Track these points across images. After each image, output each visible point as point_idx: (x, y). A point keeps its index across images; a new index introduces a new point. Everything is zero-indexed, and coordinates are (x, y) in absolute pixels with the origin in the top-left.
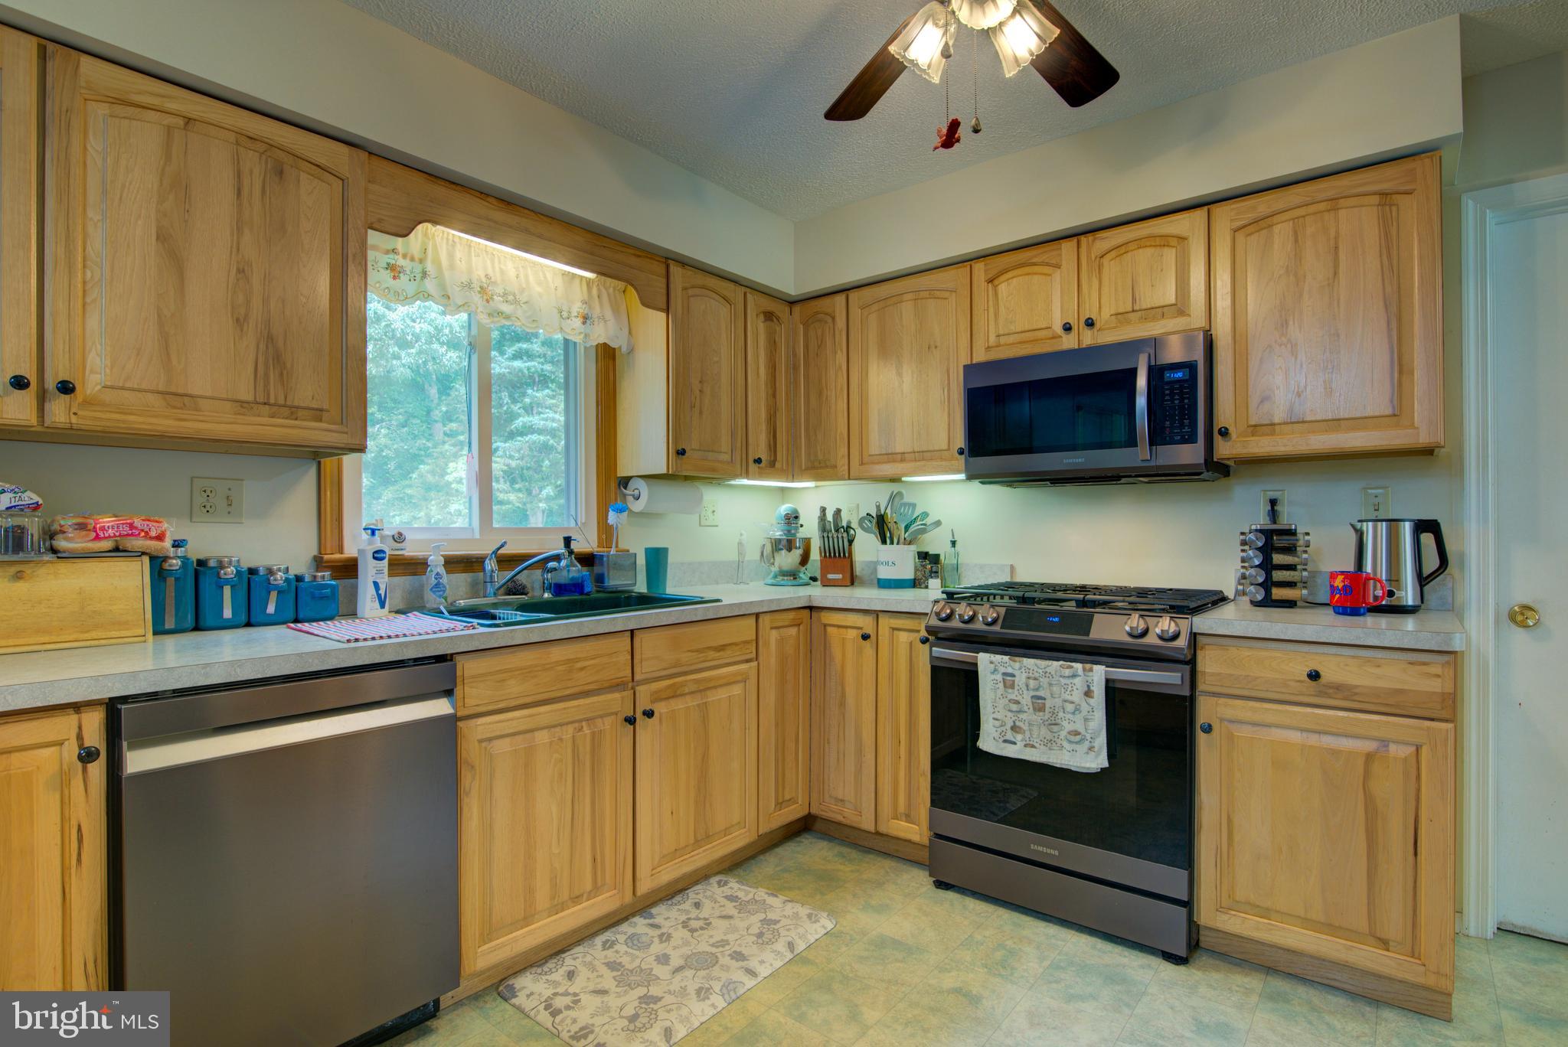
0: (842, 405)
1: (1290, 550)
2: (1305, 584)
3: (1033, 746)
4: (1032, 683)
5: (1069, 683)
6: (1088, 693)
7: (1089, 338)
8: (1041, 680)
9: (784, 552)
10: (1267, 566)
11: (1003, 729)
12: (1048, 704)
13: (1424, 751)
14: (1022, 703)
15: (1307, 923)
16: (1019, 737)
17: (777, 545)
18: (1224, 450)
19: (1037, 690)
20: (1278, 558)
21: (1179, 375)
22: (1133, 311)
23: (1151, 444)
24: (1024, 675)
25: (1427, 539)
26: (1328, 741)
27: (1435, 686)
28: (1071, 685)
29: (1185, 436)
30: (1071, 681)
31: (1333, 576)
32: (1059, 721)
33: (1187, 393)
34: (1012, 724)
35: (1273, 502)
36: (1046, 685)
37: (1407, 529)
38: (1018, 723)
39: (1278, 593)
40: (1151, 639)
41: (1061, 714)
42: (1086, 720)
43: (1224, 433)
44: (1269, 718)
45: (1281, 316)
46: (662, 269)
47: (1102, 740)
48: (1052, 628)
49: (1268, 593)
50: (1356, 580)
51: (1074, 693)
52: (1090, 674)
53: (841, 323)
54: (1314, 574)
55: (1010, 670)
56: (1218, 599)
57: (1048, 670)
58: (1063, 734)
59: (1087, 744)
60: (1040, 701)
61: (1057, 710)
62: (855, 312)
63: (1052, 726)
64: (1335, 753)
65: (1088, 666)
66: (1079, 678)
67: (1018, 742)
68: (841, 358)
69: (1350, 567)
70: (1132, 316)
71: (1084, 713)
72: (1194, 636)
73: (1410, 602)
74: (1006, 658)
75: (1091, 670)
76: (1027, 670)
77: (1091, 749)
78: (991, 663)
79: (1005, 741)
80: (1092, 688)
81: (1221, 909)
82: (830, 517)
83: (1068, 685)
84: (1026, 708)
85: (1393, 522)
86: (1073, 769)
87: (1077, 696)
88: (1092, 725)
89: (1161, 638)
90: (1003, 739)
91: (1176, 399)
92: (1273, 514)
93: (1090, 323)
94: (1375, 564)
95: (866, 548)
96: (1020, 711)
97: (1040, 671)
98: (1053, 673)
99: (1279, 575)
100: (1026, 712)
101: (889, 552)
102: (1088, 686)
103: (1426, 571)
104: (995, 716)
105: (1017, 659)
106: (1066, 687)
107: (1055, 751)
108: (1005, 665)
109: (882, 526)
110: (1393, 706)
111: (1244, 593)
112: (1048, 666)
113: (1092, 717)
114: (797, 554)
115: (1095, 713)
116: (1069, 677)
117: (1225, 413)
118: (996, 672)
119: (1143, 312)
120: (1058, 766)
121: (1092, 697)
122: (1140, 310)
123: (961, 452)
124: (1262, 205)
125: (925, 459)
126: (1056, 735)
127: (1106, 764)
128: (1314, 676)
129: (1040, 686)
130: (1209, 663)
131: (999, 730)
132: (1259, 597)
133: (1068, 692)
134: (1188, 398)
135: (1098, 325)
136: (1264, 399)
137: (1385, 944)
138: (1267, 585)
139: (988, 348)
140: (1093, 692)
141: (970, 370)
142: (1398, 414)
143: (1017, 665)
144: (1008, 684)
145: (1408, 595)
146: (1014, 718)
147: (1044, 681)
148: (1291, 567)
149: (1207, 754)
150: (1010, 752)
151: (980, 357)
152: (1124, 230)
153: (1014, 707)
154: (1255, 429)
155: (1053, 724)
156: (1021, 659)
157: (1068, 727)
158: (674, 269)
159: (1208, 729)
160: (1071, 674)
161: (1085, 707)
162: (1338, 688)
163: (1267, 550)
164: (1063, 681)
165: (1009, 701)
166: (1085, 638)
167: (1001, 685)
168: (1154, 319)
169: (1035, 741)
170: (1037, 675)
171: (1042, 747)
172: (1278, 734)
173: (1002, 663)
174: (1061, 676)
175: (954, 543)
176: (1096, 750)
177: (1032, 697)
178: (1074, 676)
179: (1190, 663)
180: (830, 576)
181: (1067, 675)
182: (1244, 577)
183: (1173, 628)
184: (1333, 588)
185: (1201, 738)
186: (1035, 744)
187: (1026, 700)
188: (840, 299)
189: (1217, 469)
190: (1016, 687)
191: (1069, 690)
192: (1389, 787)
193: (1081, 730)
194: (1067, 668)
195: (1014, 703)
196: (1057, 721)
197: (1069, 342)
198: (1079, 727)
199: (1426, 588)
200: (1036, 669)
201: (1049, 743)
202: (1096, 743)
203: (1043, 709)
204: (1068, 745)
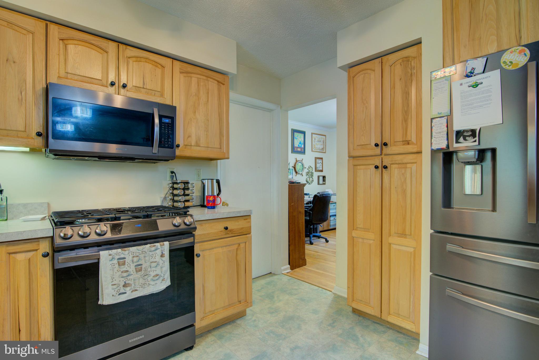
3: (136, 290)
4: (135, 259)
5: (154, 254)
7: (122, 93)
8: (140, 256)
10: (184, 195)
11: (119, 288)
12: (143, 266)
13: (246, 244)
14: (130, 271)
16: (128, 289)
18: (178, 152)
19: (138, 261)
20: (186, 192)
21: (167, 121)
22: (143, 88)
24: (131, 256)
26: (228, 248)
28: (155, 254)
29: (169, 145)
30: (155, 252)
32: (148, 273)
33: (170, 129)
34: (124, 283)
35: (172, 173)
36: (143, 258)
38: (127, 282)
40: (183, 227)
41: (149, 269)
42: (162, 268)
43: (178, 146)
45: (194, 109)
47: (168, 274)
51: (156, 258)
52: (163, 246)
55: (122, 256)
57: (144, 250)
58: (150, 278)
59: (162, 278)
60: (139, 267)
61: (147, 268)
63: (145, 277)
64: (230, 250)
65: (162, 243)
66: (159, 250)
67: (127, 292)
71: (161, 265)
74: (119, 250)
75: (164, 245)
76: (133, 253)
77: (163, 280)
78: (110, 255)
79: (120, 294)
80: (164, 253)
81: (201, 319)
83: (153, 254)
84: (132, 273)
86: (154, 292)
87: (158, 258)
88: (164, 269)
90: (118, 294)
91: (166, 130)
93: (124, 86)
96: (128, 276)
97: (140, 252)
98: (146, 251)
99: (186, 198)
100: (132, 274)
102: (162, 252)
104: (113, 283)
105: (126, 249)
106: (152, 256)
107: (146, 288)
108: (119, 254)
110: (242, 233)
112: (144, 248)
113: (164, 265)
115: (165, 263)
116: (154, 251)
118: (113, 260)
119: (147, 90)
120: (148, 294)
121: (164, 257)
122: (146, 89)
123: (39, 134)
126: (146, 280)
127: (169, 283)
128: (225, 228)
129: (139, 259)
130: (197, 232)
131: (116, 290)
133: (154, 258)
134: (171, 131)
135: (129, 88)
136: (189, 136)
138: (184, 201)
139: (59, 77)
140: (164, 254)
142: (220, 149)
143: (127, 252)
144: (121, 263)
146: (125, 281)
147: (142, 256)
150: (123, 298)
152: (140, 51)
153: (125, 274)
154: (186, 146)
155: (145, 275)
156: (129, 248)
157: (153, 274)
159: (198, 256)
160: (155, 249)
161: (161, 262)
162: (232, 231)
164: (151, 253)
165: (122, 272)
166: (157, 231)
167: (117, 266)
168: (151, 94)
170: (138, 254)
171: (141, 288)
173: (117, 254)
174: (150, 251)
176: (165, 279)
177: (136, 266)
178: (156, 249)
181: (153, 250)
186: (137, 289)
187: (132, 269)
190: (126, 264)
191: (154, 257)
192: (241, 257)
193: (159, 273)
194: (153, 247)
195: (125, 272)
196: (147, 273)
198: (158, 272)
200: (137, 251)
201: (143, 286)
202: (166, 277)
203: (140, 270)
204: (152, 283)
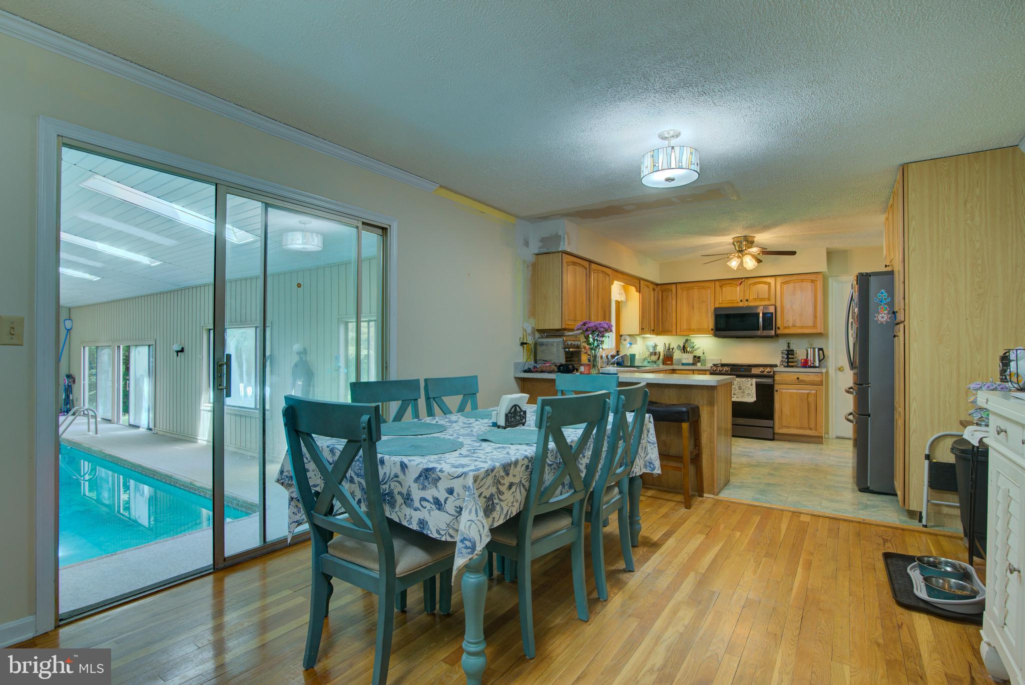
0: (674, 315)
1: (793, 354)
2: (795, 362)
4: (738, 384)
6: (752, 385)
7: (746, 304)
9: (653, 356)
10: (788, 358)
12: (742, 388)
13: (818, 392)
14: (736, 388)
15: (797, 428)
16: (735, 396)
17: (651, 354)
18: (779, 332)
19: (740, 385)
20: (790, 356)
21: (769, 315)
22: (758, 298)
23: (763, 330)
25: (821, 352)
26: (801, 391)
27: (819, 379)
28: (748, 383)
29: (770, 329)
31: (802, 360)
32: (745, 392)
35: (789, 343)
36: (742, 384)
37: (817, 350)
38: (735, 393)
39: (790, 364)
40: (765, 373)
41: (745, 390)
43: (779, 328)
44: (789, 388)
46: (638, 282)
47: (755, 395)
48: (742, 371)
49: (788, 364)
50: (806, 361)
52: (751, 381)
53: (674, 292)
54: (798, 360)
56: (776, 366)
58: (746, 394)
60: (740, 387)
62: (679, 291)
64: (802, 393)
65: (751, 379)
68: (674, 302)
69: (805, 358)
70: (757, 300)
72: (774, 372)
73: (817, 365)
77: (752, 397)
81: (779, 428)
82: (667, 346)
85: (814, 349)
86: (748, 402)
87: (749, 386)
88: (752, 392)
89: (767, 372)
91: (768, 321)
92: (789, 346)
93: (747, 300)
94: (810, 357)
95: (677, 355)
96: (736, 390)
97: (741, 381)
98: (743, 381)
99: (790, 360)
101: (685, 355)
103: (821, 359)
106: (746, 384)
107: (744, 398)
109: (684, 349)
110: (813, 384)
111: (782, 365)
112: (742, 379)
114: (657, 356)
115: (753, 389)
117: (779, 324)
119: (760, 299)
120: (744, 402)
123: (712, 330)
124: (787, 279)
125: (700, 331)
126: (744, 395)
127: (755, 400)
128: (798, 378)
130: (777, 377)
132: (786, 365)
134: (771, 320)
135: (749, 301)
136: (787, 321)
137: (811, 429)
138: (788, 362)
139: (719, 304)
141: (716, 309)
142: (814, 326)
145: (817, 364)
148: (793, 358)
149: (777, 397)
151: (717, 306)
152: (755, 279)
154: (785, 328)
155: (743, 392)
157: (747, 392)
158: (642, 282)
159: (777, 391)
160: (747, 381)
161: (751, 388)
162: (802, 381)
163: (788, 354)
166: (750, 374)
168: (763, 301)
169: (739, 397)
172: (791, 391)
174: (745, 382)
175: (704, 353)
177: (738, 387)
179: (773, 377)
180: (667, 363)
182: (782, 361)
183: (770, 370)
184: (801, 362)
185: (775, 393)
188: (674, 286)
189: (777, 336)
190: (735, 385)
192: (811, 399)
197: (741, 304)
198: (749, 392)
199: (821, 363)
201: (742, 397)
202: (753, 396)
203: (741, 389)
204: (747, 397)
